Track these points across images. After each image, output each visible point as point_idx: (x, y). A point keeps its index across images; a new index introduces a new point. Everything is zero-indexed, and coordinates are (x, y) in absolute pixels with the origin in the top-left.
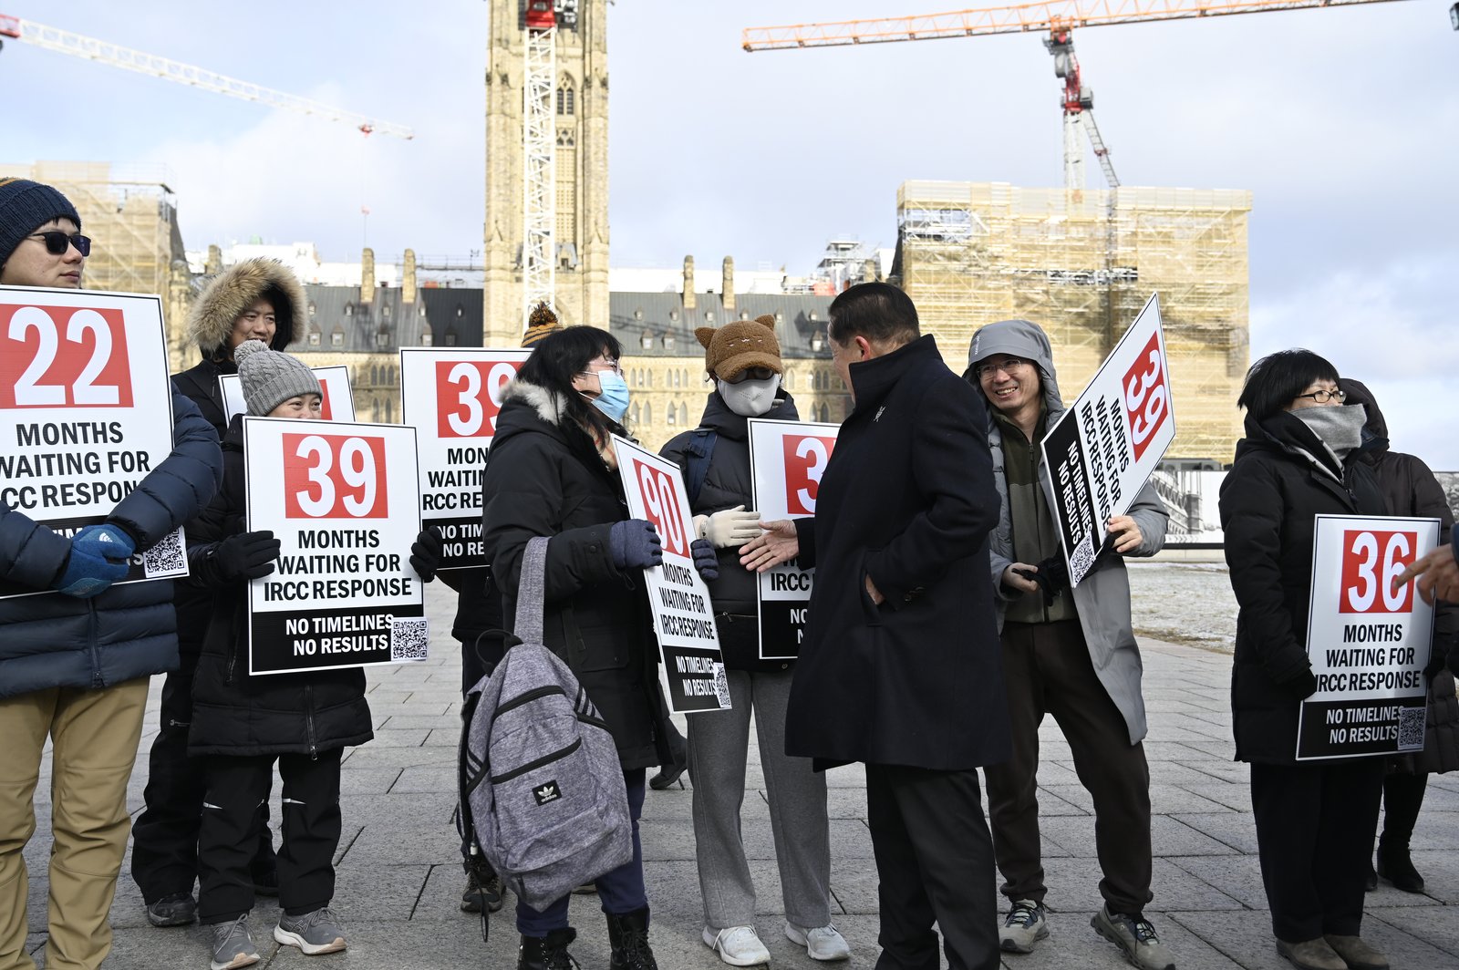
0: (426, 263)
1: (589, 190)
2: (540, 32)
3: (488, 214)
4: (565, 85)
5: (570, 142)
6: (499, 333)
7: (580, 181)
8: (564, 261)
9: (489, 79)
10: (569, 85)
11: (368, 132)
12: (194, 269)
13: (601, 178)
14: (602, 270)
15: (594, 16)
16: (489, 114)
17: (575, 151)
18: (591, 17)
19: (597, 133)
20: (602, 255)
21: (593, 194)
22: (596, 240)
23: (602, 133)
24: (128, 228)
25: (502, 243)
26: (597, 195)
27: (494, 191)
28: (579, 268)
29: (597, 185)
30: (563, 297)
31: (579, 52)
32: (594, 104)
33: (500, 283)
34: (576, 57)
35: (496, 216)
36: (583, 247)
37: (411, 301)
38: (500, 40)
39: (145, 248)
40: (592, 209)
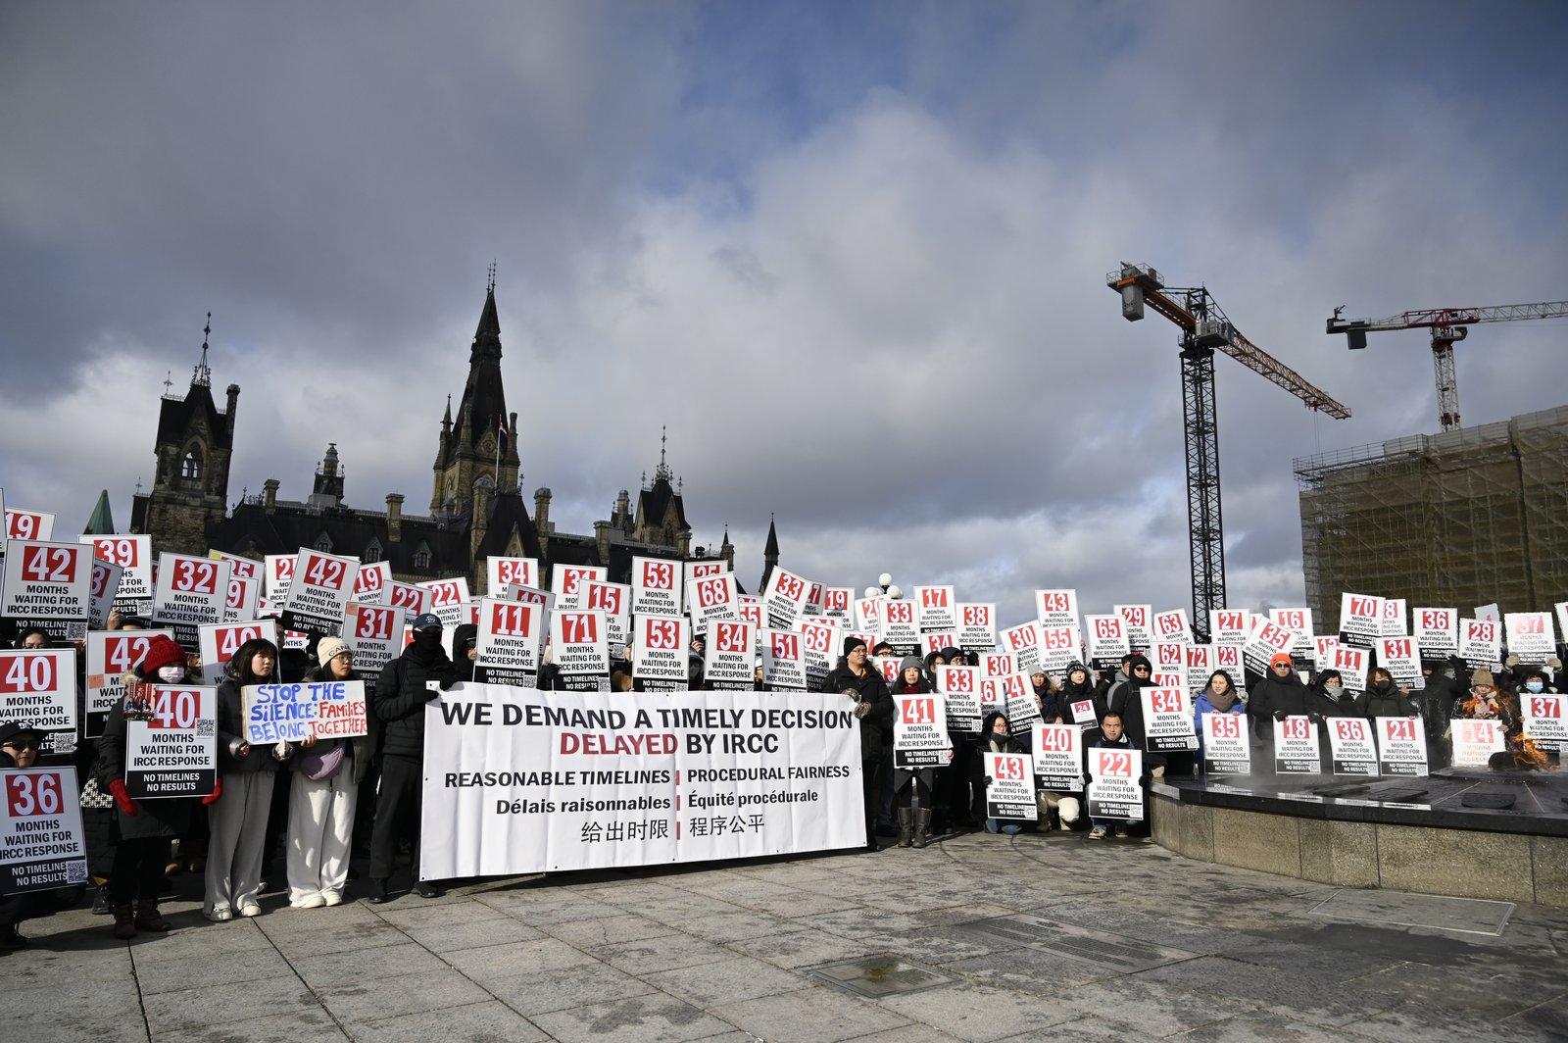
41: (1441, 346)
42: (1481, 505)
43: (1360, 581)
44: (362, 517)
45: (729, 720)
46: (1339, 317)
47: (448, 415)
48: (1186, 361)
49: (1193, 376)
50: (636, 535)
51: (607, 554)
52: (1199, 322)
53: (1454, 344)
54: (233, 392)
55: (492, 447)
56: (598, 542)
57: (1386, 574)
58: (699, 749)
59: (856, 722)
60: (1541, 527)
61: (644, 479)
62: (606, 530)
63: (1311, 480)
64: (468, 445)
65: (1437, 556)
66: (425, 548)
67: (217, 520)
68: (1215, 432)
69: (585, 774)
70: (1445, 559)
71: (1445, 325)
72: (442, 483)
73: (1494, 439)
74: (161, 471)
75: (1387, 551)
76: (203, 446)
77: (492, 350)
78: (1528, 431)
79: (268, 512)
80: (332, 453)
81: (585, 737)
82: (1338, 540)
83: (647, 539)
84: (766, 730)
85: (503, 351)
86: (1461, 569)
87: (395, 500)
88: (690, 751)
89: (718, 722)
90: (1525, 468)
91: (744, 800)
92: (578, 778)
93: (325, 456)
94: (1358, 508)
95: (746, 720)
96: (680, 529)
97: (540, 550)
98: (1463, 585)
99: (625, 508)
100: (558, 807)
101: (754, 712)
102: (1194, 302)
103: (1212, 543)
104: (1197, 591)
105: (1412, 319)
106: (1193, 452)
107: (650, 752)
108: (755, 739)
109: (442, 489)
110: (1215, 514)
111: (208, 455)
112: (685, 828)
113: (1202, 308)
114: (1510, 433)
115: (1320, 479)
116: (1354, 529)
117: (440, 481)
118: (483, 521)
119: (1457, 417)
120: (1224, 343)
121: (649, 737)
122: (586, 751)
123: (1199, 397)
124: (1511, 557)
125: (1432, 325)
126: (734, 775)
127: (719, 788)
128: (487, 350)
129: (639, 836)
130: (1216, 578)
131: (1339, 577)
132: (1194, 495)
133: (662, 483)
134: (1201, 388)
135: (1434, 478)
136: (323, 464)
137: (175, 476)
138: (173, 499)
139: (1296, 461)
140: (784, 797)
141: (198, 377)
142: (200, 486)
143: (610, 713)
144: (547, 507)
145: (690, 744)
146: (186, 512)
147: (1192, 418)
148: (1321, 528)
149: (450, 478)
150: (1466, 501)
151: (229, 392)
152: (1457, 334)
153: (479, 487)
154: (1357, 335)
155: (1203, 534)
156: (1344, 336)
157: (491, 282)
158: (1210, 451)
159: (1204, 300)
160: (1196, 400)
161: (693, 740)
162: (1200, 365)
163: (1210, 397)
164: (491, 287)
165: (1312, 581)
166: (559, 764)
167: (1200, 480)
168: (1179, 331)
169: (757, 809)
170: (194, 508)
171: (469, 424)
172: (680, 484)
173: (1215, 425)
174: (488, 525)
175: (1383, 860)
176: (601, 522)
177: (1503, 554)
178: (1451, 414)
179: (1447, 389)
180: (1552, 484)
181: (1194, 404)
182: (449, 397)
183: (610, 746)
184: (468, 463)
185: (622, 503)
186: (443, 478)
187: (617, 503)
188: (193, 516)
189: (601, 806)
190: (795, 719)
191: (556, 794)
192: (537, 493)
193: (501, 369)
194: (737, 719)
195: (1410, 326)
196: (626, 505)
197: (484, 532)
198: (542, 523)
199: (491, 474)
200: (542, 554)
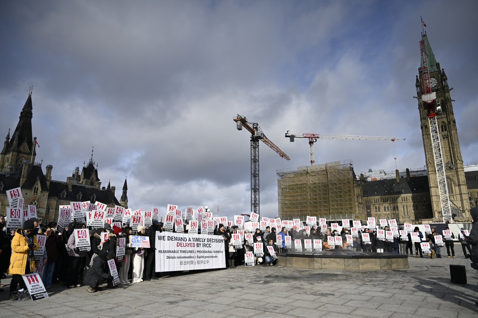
0: (412, 170)
1: (454, 148)
2: (432, 118)
3: (426, 159)
4: (443, 124)
5: (447, 138)
6: (433, 187)
7: (451, 147)
8: (449, 167)
9: (422, 128)
10: (444, 124)
11: (394, 141)
12: (358, 179)
13: (457, 145)
14: (461, 168)
15: (448, 107)
16: (423, 136)
17: (448, 140)
18: (447, 107)
19: (454, 134)
20: (460, 164)
21: (455, 149)
22: (458, 161)
23: (455, 134)
24: (344, 174)
25: (431, 165)
26: (457, 150)
27: (427, 153)
28: (454, 168)
29: (456, 147)
30: (451, 176)
31: (445, 116)
32: (452, 127)
33: (432, 175)
34: (445, 117)
35: (429, 159)
36: (455, 163)
37: (409, 180)
38: (423, 118)
39: (348, 177)
40: (456, 153)
41: (311, 143)
42: (319, 185)
43: (291, 203)
45: (203, 241)
46: (288, 133)
47: (8, 136)
48: (252, 142)
49: (254, 146)
50: (80, 182)
51: (71, 188)
52: (256, 132)
53: (314, 143)
55: (26, 148)
56: (68, 184)
57: (297, 202)
58: (198, 247)
59: (224, 241)
60: (332, 191)
61: (84, 163)
62: (71, 180)
63: (280, 176)
64: (16, 147)
65: (309, 197)
66: (2, 183)
68: (258, 162)
69: (180, 251)
70: (311, 198)
71: (312, 138)
72: (4, 160)
73: (322, 168)
75: (297, 196)
77: (29, 115)
78: (329, 167)
81: (181, 243)
82: (286, 193)
83: (84, 183)
84: (209, 243)
86: (314, 201)
88: (197, 247)
89: (201, 241)
90: (328, 176)
91: (206, 257)
92: (179, 252)
94: (292, 184)
95: (206, 240)
96: (96, 181)
97: (47, 186)
98: (315, 205)
99: (78, 173)
100: (176, 258)
101: (207, 239)
102: (255, 127)
103: (257, 192)
104: (252, 205)
105: (305, 136)
106: (253, 167)
107: (191, 247)
108: (207, 245)
109: (3, 162)
110: (258, 184)
112: (196, 262)
113: (256, 128)
114: (326, 167)
115: (283, 176)
116: (290, 189)
117: (3, 158)
118: (26, 175)
119: (314, 161)
120: (262, 138)
121: (191, 243)
122: (181, 246)
123: (255, 152)
124: (325, 198)
125: (309, 138)
126: (205, 252)
127: (202, 254)
128: (26, 115)
129: (189, 264)
130: (257, 202)
131: (286, 202)
132: (252, 179)
133: (91, 165)
134: (256, 150)
135: (309, 177)
139: (277, 170)
140: (212, 257)
143: (184, 238)
144: (51, 172)
145: (197, 245)
147: (253, 158)
148: (282, 189)
149: (7, 158)
150: (315, 183)
152: (315, 140)
153: (25, 163)
154: (292, 138)
155: (254, 190)
156: (289, 138)
157: (31, 92)
158: (257, 167)
159: (257, 126)
160: (254, 153)
161: (198, 244)
162: (255, 143)
163: (257, 152)
164: (30, 94)
165: (279, 203)
166: (177, 249)
167: (254, 175)
168: (251, 134)
169: (208, 259)
171: (17, 139)
172: (97, 166)
173: (258, 160)
175: (322, 264)
176: (70, 177)
177: (323, 197)
178: (313, 161)
179: (312, 154)
180: (335, 180)
181: (253, 154)
182: (10, 129)
183: (185, 245)
184: (15, 153)
185: (77, 171)
186: (4, 158)
187: (75, 171)
189: (183, 257)
190: (214, 241)
191: (176, 255)
192: (47, 166)
193: (32, 122)
194: (204, 240)
195: (304, 137)
196: (78, 172)
197: (26, 179)
198: (48, 177)
199: (24, 157)
200: (47, 187)
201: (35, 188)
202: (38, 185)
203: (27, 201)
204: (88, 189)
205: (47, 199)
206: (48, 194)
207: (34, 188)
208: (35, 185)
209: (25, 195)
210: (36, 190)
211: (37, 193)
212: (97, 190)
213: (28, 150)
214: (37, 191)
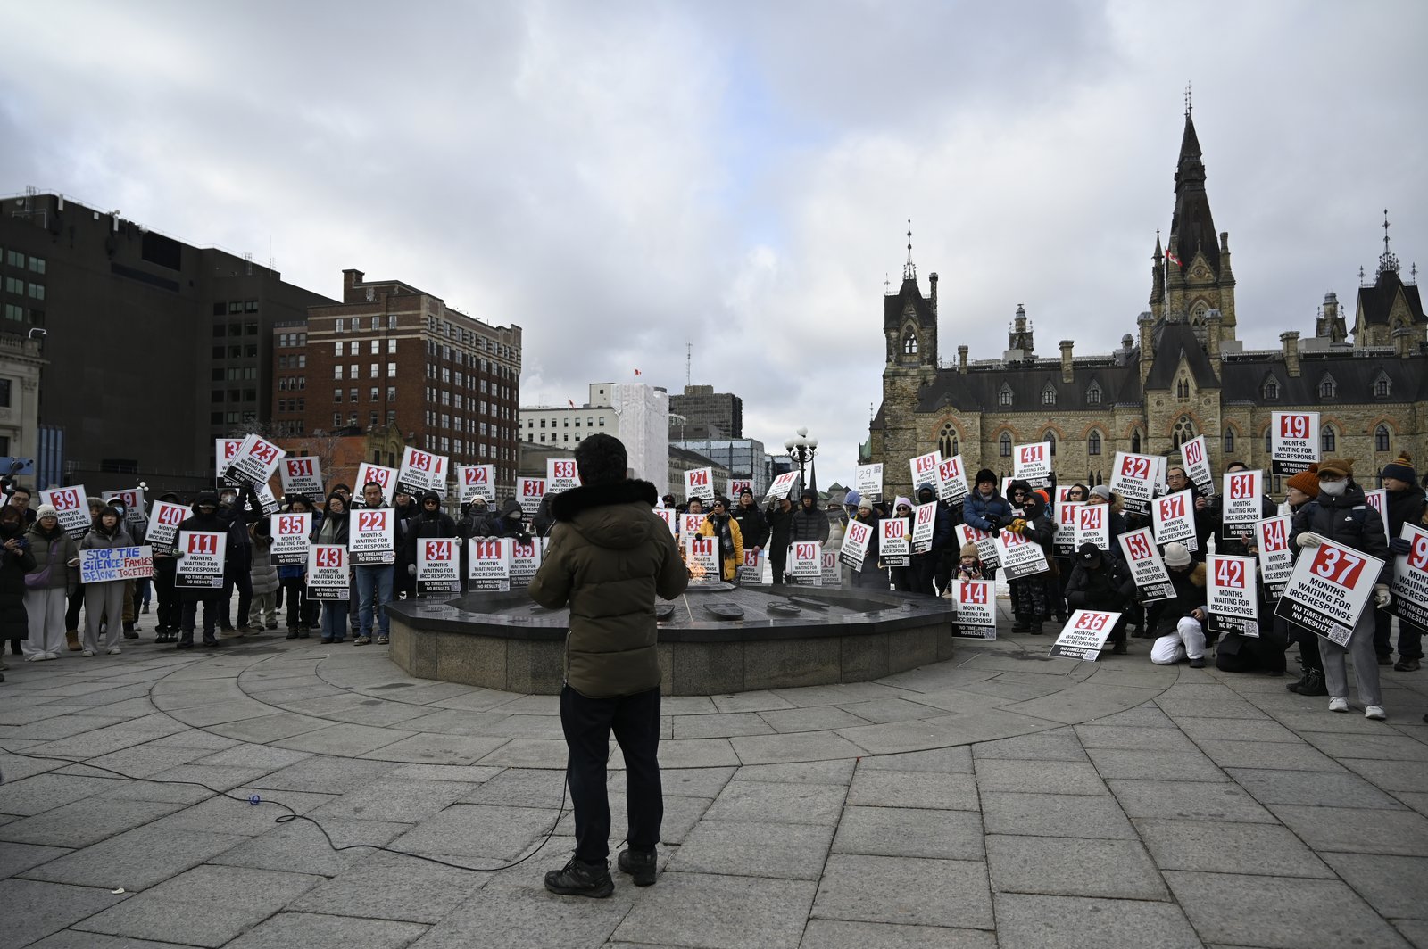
44: (1041, 365)
47: (1158, 249)
50: (1350, 339)
51: (1298, 366)
54: (934, 279)
55: (1203, 272)
56: (1286, 355)
61: (1362, 275)
62: (1294, 341)
66: (1095, 385)
67: (931, 384)
74: (889, 352)
76: (915, 328)
77: (1195, 175)
79: (962, 372)
80: (1021, 312)
83: (1370, 341)
85: (1206, 172)
87: (1066, 346)
93: (1015, 316)
96: (1413, 324)
97: (1213, 372)
99: (1333, 312)
111: (920, 334)
118: (1149, 353)
128: (1190, 174)
133: (1388, 276)
136: (1014, 323)
137: (898, 354)
138: (899, 373)
141: (907, 274)
142: (916, 359)
146: (908, 381)
151: (931, 279)
153: (1143, 321)
157: (1188, 106)
164: (1188, 111)
170: (913, 377)
174: (1155, 356)
176: (1286, 334)
182: (1158, 232)
184: (1178, 293)
185: (1329, 307)
188: (913, 383)
193: (1206, 191)
196: (1333, 308)
197: (1151, 363)
198: (1213, 346)
199: (1204, 298)
200: (1214, 376)
201: (1180, 386)
202: (1185, 373)
203: (1164, 421)
204: (1364, 358)
205: (1219, 410)
206: (1218, 394)
207: (1178, 381)
208: (1176, 375)
209: (1155, 405)
210: (1183, 389)
211: (1187, 395)
212: (1399, 356)
213: (1209, 276)
214: (1187, 392)
